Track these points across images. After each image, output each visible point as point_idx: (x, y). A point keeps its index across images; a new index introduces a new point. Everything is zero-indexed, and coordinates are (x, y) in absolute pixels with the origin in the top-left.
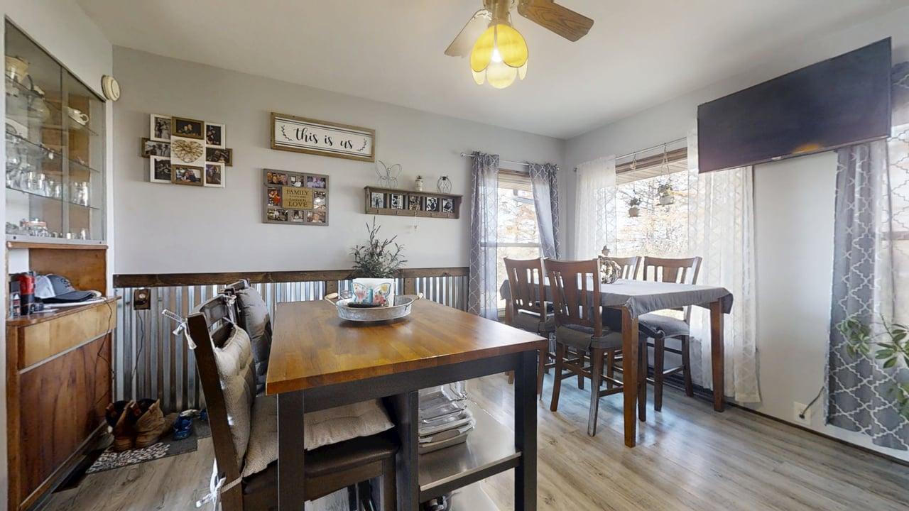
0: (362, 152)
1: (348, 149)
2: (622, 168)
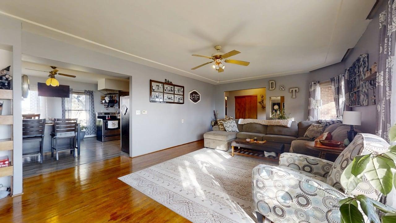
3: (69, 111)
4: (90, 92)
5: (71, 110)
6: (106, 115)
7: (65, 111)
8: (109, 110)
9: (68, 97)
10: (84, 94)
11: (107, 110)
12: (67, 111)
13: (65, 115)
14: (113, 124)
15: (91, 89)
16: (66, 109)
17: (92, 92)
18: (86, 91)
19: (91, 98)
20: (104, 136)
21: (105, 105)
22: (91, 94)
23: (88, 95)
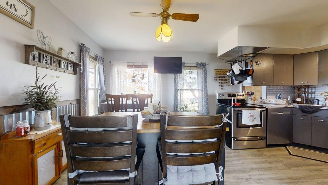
0: (24, 18)
1: (13, 11)
2: (129, 66)
3: (181, 91)
4: (202, 65)
5: (183, 90)
6: (229, 98)
7: (177, 91)
8: (224, 89)
9: (181, 72)
10: (196, 68)
11: (222, 89)
12: (179, 91)
13: (177, 95)
14: (252, 116)
15: (204, 61)
16: (178, 89)
17: (205, 64)
18: (198, 63)
19: (203, 72)
20: (234, 139)
21: (219, 83)
22: (204, 67)
23: (200, 69)
